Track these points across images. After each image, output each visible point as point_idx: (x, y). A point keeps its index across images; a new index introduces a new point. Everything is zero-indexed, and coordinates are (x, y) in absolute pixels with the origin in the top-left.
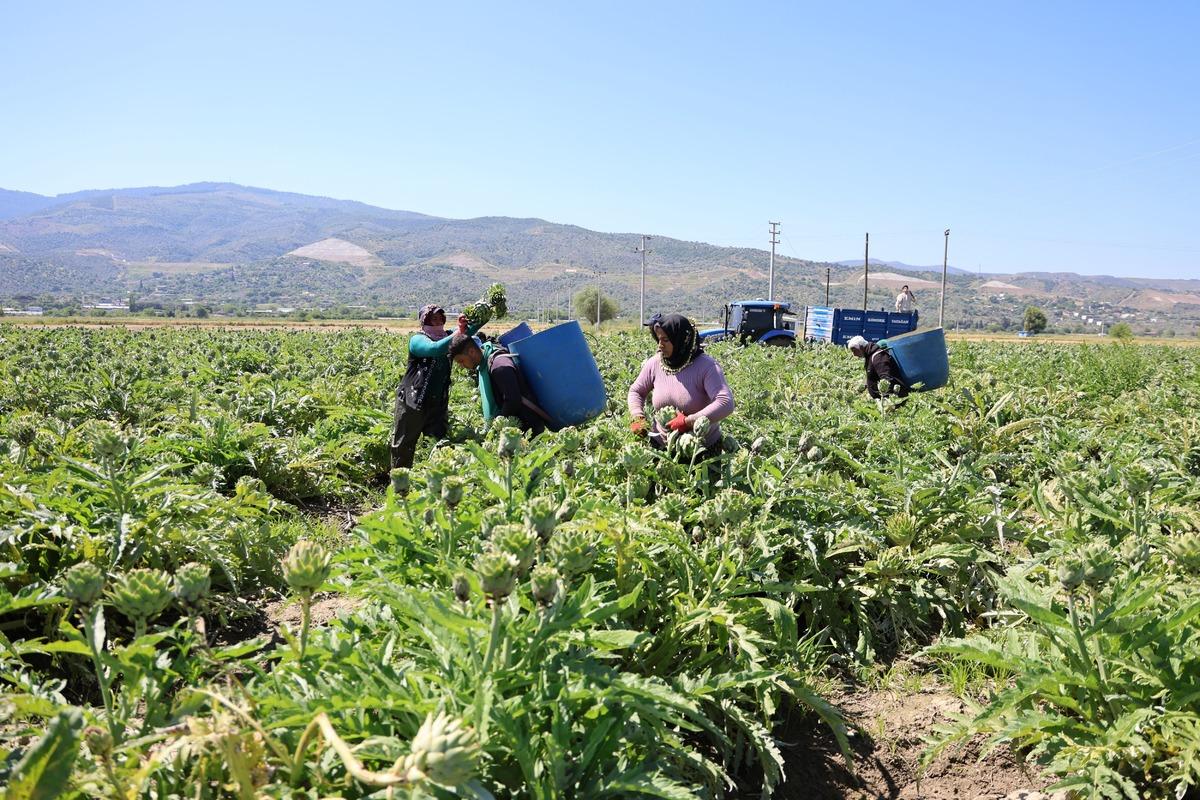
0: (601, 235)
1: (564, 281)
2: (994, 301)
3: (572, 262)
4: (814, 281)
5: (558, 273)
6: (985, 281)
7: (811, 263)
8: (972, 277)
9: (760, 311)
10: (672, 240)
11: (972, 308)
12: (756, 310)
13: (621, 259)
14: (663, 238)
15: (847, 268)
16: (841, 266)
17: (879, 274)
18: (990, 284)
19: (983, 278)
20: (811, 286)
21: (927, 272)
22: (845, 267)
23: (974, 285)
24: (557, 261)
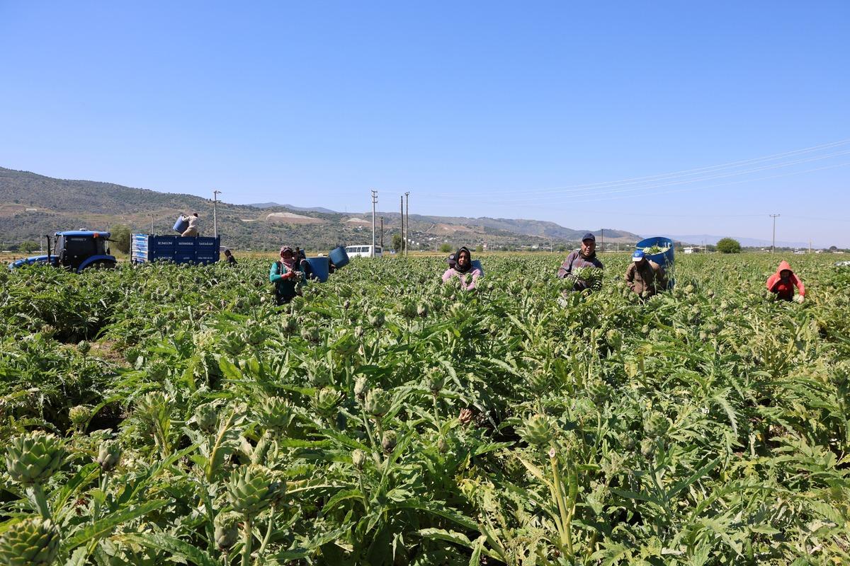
0: (57, 181)
1: (26, 219)
2: (356, 231)
3: (32, 203)
4: (236, 218)
5: (20, 211)
6: (349, 218)
7: (232, 205)
8: (340, 216)
9: (82, 240)
10: (120, 186)
11: (343, 236)
12: (76, 239)
13: (77, 201)
14: (113, 185)
15: (258, 209)
16: (254, 208)
17: (281, 213)
18: (352, 220)
19: (348, 216)
20: (234, 222)
21: (312, 212)
22: (257, 208)
23: (342, 221)
24: (17, 202)
